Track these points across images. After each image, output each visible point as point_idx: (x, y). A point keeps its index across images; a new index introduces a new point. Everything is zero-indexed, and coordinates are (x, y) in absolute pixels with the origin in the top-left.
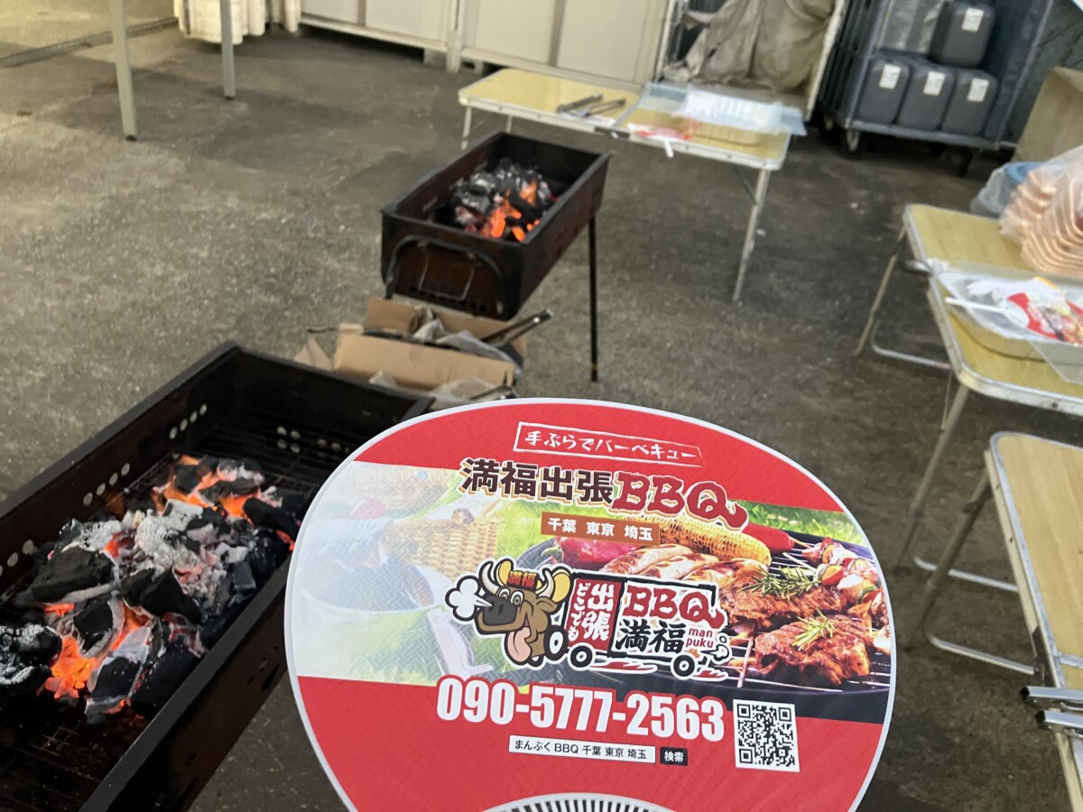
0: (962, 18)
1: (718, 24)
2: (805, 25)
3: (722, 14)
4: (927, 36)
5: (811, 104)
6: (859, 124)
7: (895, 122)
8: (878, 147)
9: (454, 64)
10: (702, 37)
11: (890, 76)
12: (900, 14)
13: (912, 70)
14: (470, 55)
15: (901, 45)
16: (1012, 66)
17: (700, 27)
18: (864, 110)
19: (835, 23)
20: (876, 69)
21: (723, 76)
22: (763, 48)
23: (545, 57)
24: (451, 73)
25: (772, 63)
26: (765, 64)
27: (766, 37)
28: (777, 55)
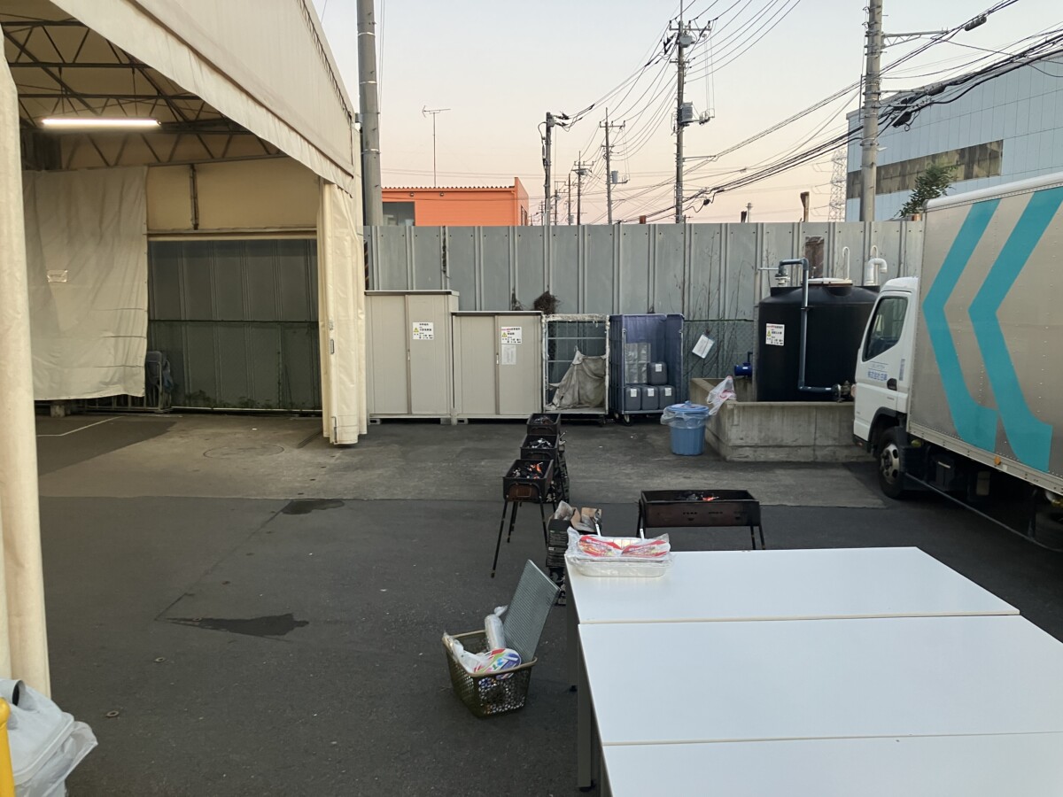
0: (655, 368)
1: (563, 386)
2: (596, 381)
3: (563, 382)
4: (644, 376)
5: (607, 408)
6: (627, 412)
7: (641, 409)
8: (638, 420)
9: (454, 422)
10: (557, 392)
11: (634, 392)
12: (632, 370)
13: (641, 389)
14: (461, 417)
15: (636, 382)
16: (677, 381)
17: (556, 388)
18: (628, 406)
19: (607, 378)
20: (628, 390)
21: (569, 406)
22: (581, 392)
23: (493, 411)
24: (455, 426)
25: (587, 397)
26: (585, 398)
27: (582, 388)
28: (588, 394)
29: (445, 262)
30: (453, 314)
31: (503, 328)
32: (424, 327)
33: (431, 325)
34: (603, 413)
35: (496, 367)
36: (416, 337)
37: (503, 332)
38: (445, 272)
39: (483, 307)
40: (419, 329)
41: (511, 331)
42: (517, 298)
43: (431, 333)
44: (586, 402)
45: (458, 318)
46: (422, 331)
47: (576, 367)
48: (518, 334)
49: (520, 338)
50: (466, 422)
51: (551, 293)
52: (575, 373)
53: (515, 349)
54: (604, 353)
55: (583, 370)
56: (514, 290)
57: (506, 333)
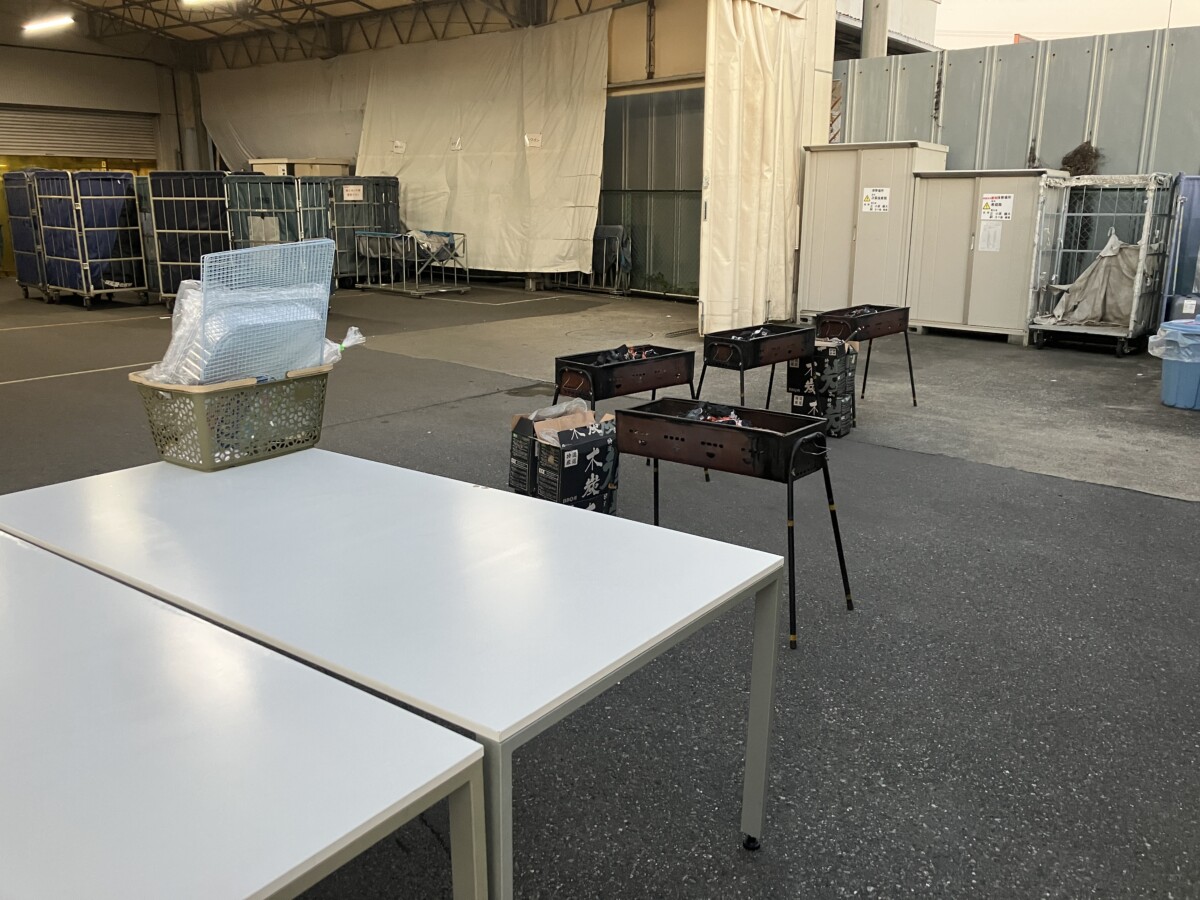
1: (1075, 291)
3: (1077, 284)
5: (1131, 327)
10: (1063, 298)
11: (1190, 306)
17: (1062, 291)
20: (1177, 303)
21: (1082, 321)
22: (1110, 301)
23: (960, 320)
25: (1118, 309)
26: (1114, 311)
27: (1112, 295)
28: (1120, 305)
29: (937, 103)
30: (917, 175)
31: (985, 196)
32: (878, 194)
33: (886, 192)
34: (1124, 335)
35: (971, 253)
36: (866, 209)
37: (985, 202)
38: (936, 118)
40: (870, 197)
41: (998, 201)
42: (1037, 154)
43: (886, 202)
44: (1116, 318)
45: (925, 181)
46: (875, 200)
47: (1105, 262)
48: (1007, 206)
49: (1010, 211)
50: (920, 330)
51: (1093, 144)
52: (1102, 271)
53: (1000, 227)
55: (1119, 267)
56: (1034, 140)
57: (990, 204)
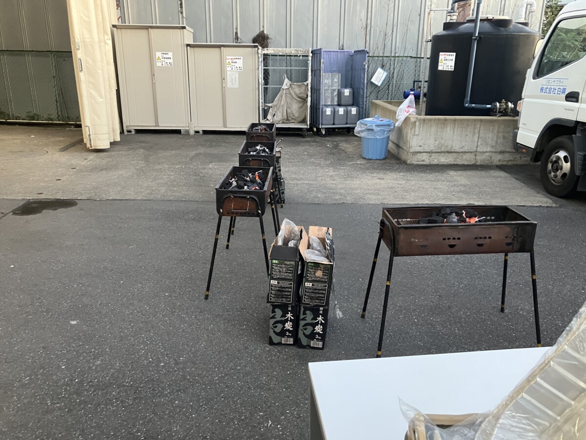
0: (344, 92)
1: (274, 106)
2: (300, 102)
3: (275, 103)
4: (336, 99)
5: (308, 123)
6: (323, 126)
7: (333, 124)
8: (331, 132)
9: (192, 132)
10: (271, 110)
11: (328, 111)
12: (327, 95)
13: (334, 109)
14: (197, 129)
15: (329, 103)
16: (361, 103)
17: (269, 107)
18: (323, 122)
19: (309, 99)
20: (324, 110)
21: (279, 121)
22: (289, 111)
23: (222, 125)
24: (192, 136)
25: (293, 114)
26: (291, 115)
27: (289, 108)
28: (294, 112)
29: (181, 4)
30: (188, 45)
31: (228, 57)
32: (165, 56)
33: (170, 55)
34: (306, 127)
35: (223, 88)
36: (159, 64)
37: (228, 61)
38: (182, 13)
39: (212, 40)
40: (161, 58)
41: (235, 61)
42: (239, 35)
43: (171, 61)
44: (293, 119)
45: (192, 49)
46: (164, 59)
47: (284, 91)
48: (240, 63)
49: (241, 66)
50: (201, 132)
51: (265, 32)
52: (284, 96)
53: (237, 75)
54: (307, 80)
55: (290, 94)
56: (237, 29)
57: (231, 62)
